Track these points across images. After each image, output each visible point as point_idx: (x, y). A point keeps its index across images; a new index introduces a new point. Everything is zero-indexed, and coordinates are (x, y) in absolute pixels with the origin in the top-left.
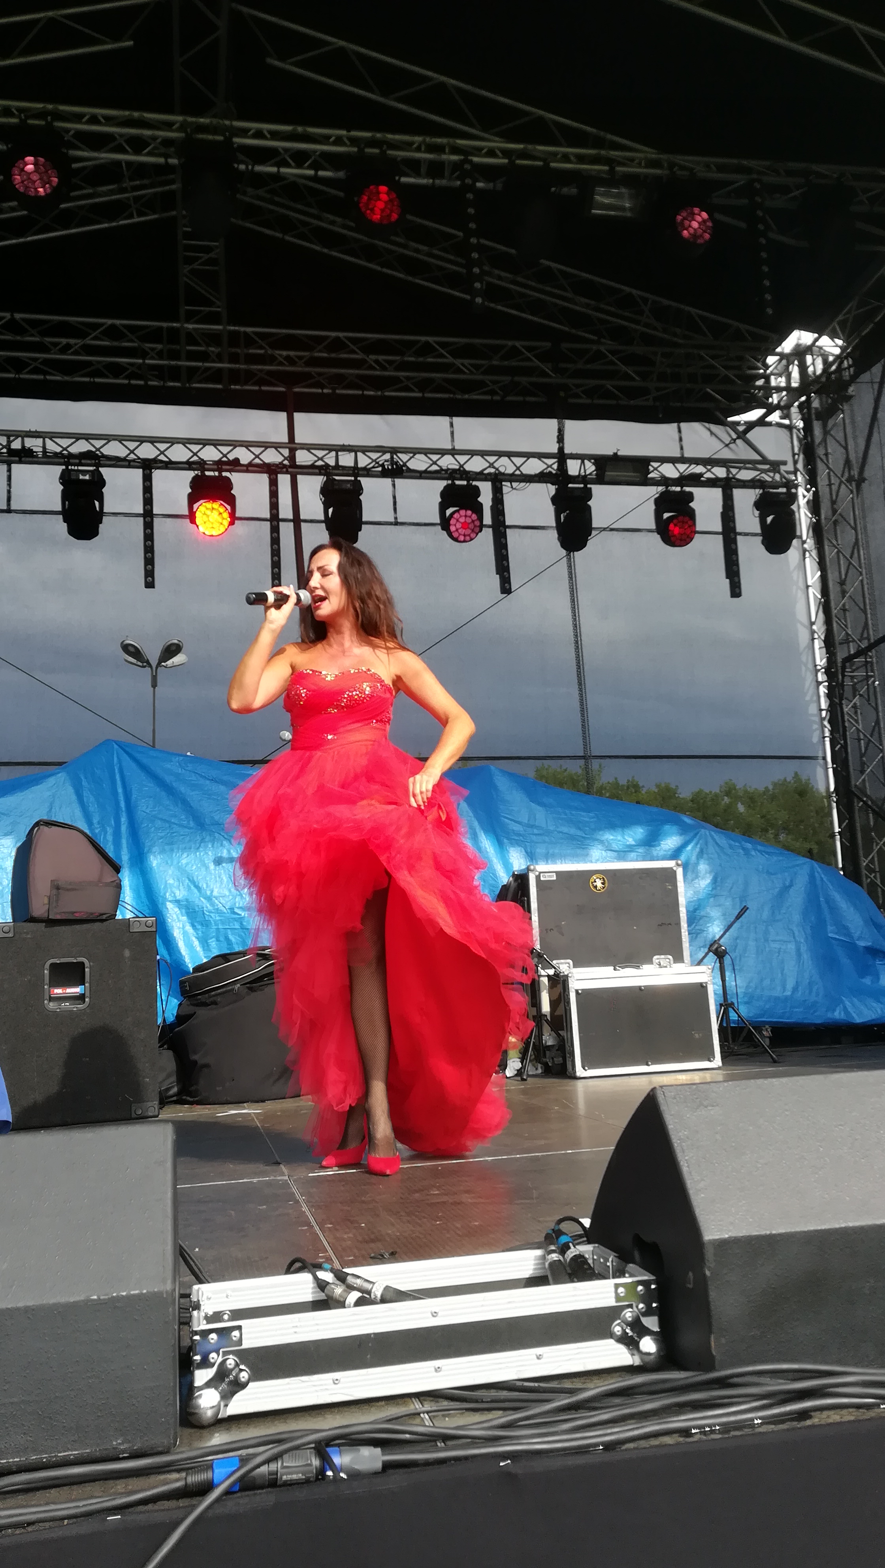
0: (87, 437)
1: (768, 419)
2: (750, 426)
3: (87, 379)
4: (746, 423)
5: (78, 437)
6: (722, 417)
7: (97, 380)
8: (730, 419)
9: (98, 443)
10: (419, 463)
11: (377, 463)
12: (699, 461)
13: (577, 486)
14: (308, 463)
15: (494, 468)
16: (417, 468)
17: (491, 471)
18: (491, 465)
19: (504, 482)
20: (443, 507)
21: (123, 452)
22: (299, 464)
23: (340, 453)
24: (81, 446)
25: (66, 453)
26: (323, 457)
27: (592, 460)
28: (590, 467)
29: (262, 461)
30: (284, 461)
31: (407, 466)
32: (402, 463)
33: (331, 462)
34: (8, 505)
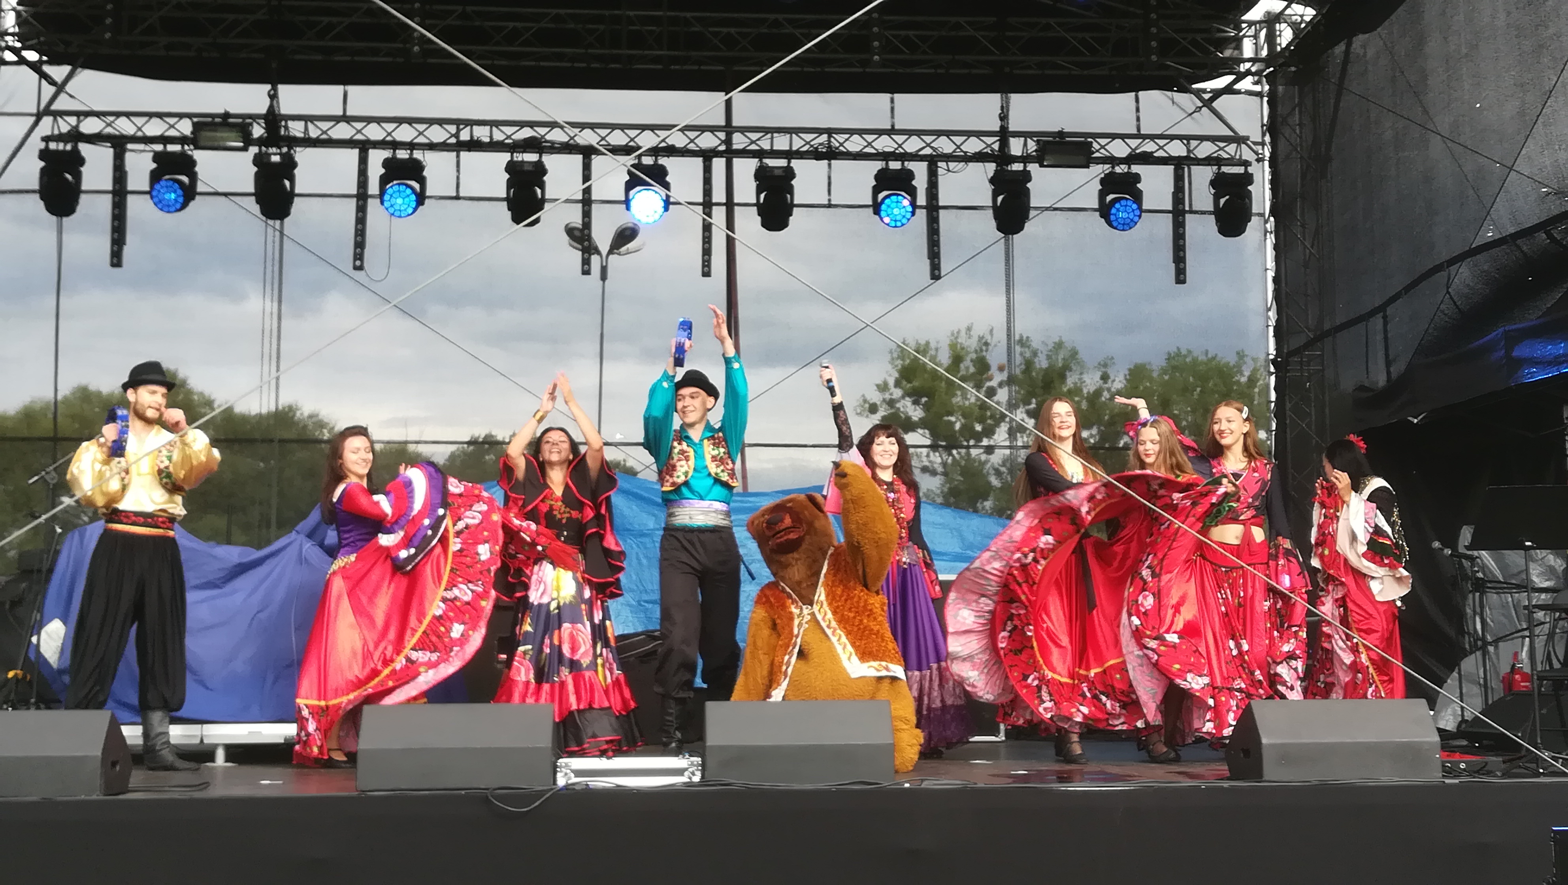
2: (1217, 94)
4: (1212, 91)
5: (519, 124)
6: (1187, 85)
8: (1194, 86)
9: (542, 131)
10: (855, 144)
11: (812, 146)
12: (1153, 137)
13: (1017, 167)
14: (741, 147)
15: (932, 148)
16: (850, 150)
17: (928, 151)
18: (928, 145)
19: (940, 164)
20: (876, 190)
21: (564, 138)
22: (735, 147)
23: (775, 135)
24: (526, 133)
25: (511, 141)
26: (758, 139)
27: (1035, 139)
28: (1032, 146)
29: (698, 146)
30: (720, 145)
31: (841, 148)
32: (837, 145)
33: (765, 145)
34: (458, 191)
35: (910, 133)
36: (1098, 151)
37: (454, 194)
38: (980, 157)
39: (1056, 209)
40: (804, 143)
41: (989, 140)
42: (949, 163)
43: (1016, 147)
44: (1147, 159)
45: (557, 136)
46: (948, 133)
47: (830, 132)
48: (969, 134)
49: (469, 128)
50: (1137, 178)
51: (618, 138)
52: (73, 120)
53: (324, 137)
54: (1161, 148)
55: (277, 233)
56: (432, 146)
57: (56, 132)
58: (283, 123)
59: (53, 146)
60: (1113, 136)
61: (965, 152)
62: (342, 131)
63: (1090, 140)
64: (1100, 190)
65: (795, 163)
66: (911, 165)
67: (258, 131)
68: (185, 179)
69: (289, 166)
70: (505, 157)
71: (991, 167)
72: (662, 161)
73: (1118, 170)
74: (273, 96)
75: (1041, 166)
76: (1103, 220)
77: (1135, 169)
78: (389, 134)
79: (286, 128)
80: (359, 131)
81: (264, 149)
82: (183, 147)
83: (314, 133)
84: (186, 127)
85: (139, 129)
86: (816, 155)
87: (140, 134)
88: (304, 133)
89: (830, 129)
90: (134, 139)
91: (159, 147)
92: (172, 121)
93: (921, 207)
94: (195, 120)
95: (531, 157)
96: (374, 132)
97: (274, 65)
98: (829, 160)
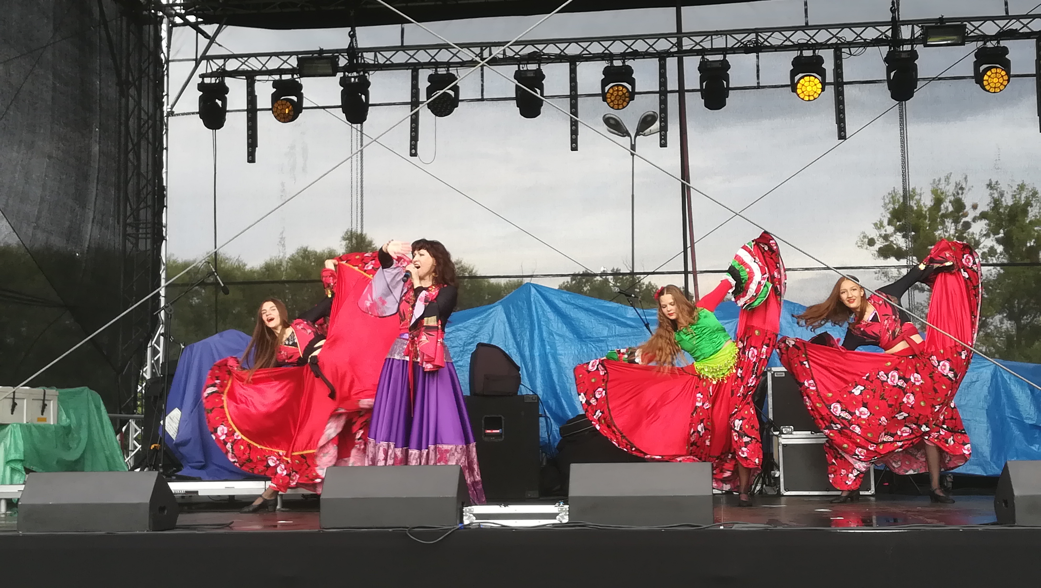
0: (533, 43)
5: (526, 43)
9: (541, 47)
10: (776, 39)
11: (742, 43)
12: (1018, 18)
13: (907, 48)
14: (689, 48)
15: (837, 38)
16: (773, 44)
17: (834, 41)
18: (835, 36)
19: (843, 50)
20: (793, 74)
21: (558, 52)
22: (684, 48)
23: (714, 37)
24: (530, 49)
25: (518, 56)
26: (701, 41)
27: (920, 25)
28: (918, 31)
29: (655, 50)
30: (672, 47)
31: (766, 43)
32: (762, 40)
33: (707, 45)
34: (482, 95)
35: (819, 28)
36: (972, 32)
37: (480, 97)
38: (876, 42)
39: (940, 79)
40: (737, 41)
41: (883, 29)
42: (851, 49)
43: (905, 33)
44: (1013, 35)
45: (552, 50)
46: (850, 26)
47: (757, 31)
48: (866, 25)
49: (488, 48)
50: (1005, 50)
51: (596, 48)
52: (220, 62)
53: (388, 62)
54: (1025, 26)
55: (359, 133)
56: (463, 64)
57: (209, 71)
58: (360, 55)
59: (207, 80)
60: (985, 19)
61: (865, 40)
62: (400, 58)
63: (965, 23)
64: (975, 62)
65: (729, 57)
66: (820, 53)
67: (343, 62)
68: (295, 98)
69: (364, 85)
70: (515, 68)
71: (885, 50)
72: (629, 63)
73: (989, 45)
74: (353, 36)
75: (925, 47)
76: (978, 85)
77: (1003, 43)
78: (433, 58)
79: (362, 57)
80: (412, 57)
81: (347, 73)
82: (293, 76)
83: (381, 60)
84: (293, 62)
85: (264, 65)
86: (746, 49)
87: (264, 69)
88: (375, 60)
89: (756, 29)
90: (261, 73)
91: (277, 77)
92: (285, 58)
93: (830, 84)
94: (300, 56)
95: (533, 67)
96: (422, 57)
97: (352, 14)
98: (757, 53)
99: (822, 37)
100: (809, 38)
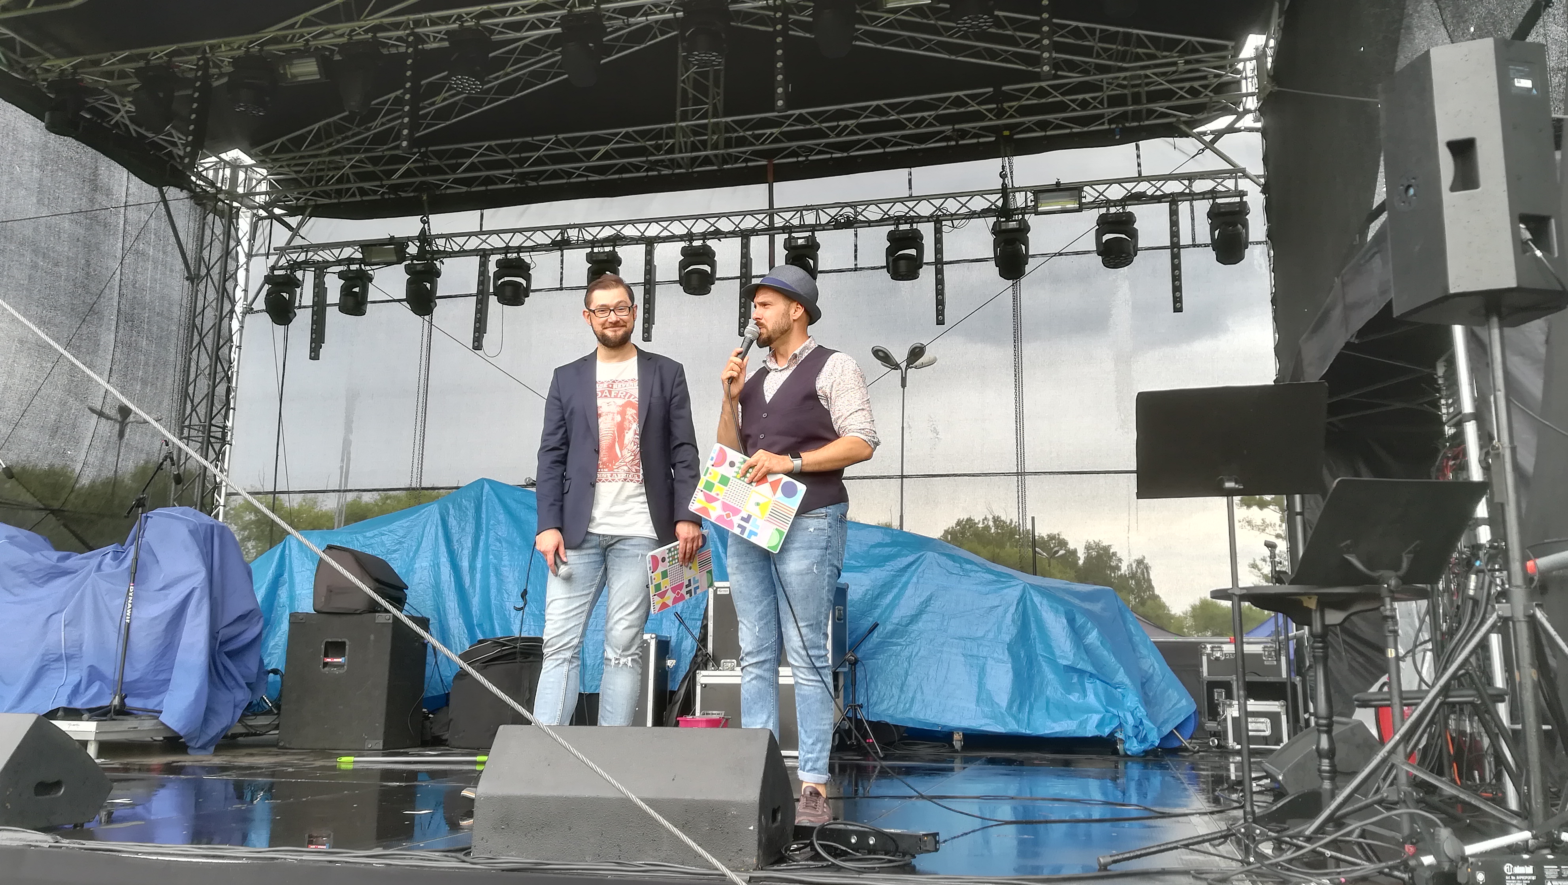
0: (611, 224)
1: (1237, 126)
2: (1218, 134)
3: (617, 176)
4: (1212, 132)
5: (603, 225)
6: (1187, 130)
7: (624, 176)
8: (1195, 131)
9: (618, 227)
10: (873, 213)
11: (834, 218)
12: (1149, 179)
14: (778, 225)
15: (939, 209)
16: (868, 218)
17: (935, 213)
19: (945, 223)
20: (890, 252)
22: (775, 225)
23: (804, 212)
25: (594, 239)
26: (791, 218)
27: (1034, 191)
28: (1031, 198)
29: (739, 228)
31: (862, 218)
32: (857, 215)
34: (561, 284)
35: (922, 198)
36: (1096, 197)
37: (559, 286)
38: (984, 213)
40: (828, 217)
41: (993, 198)
42: (955, 221)
43: (1017, 201)
44: (1142, 199)
45: (630, 231)
46: (955, 195)
47: (853, 205)
48: (973, 194)
50: (1132, 217)
51: (676, 228)
53: (459, 249)
54: (1157, 187)
58: (431, 241)
59: (276, 273)
60: (1110, 182)
61: (970, 210)
62: (472, 244)
63: (1084, 187)
64: (1097, 233)
65: (819, 234)
66: (920, 226)
67: (412, 249)
68: (361, 291)
69: (432, 273)
70: (588, 252)
71: (992, 222)
72: (710, 243)
73: (1113, 211)
74: (425, 223)
75: (1038, 215)
77: (1129, 209)
78: (506, 242)
79: (434, 243)
80: (483, 242)
81: (414, 261)
82: (360, 266)
83: (454, 247)
84: (358, 252)
85: (333, 256)
86: (837, 224)
87: (332, 259)
88: (446, 247)
89: (851, 202)
90: (329, 264)
91: (345, 268)
94: (363, 245)
95: (608, 250)
96: (494, 242)
98: (853, 229)
99: (924, 209)
100: (907, 210)
